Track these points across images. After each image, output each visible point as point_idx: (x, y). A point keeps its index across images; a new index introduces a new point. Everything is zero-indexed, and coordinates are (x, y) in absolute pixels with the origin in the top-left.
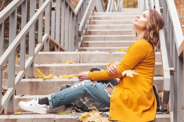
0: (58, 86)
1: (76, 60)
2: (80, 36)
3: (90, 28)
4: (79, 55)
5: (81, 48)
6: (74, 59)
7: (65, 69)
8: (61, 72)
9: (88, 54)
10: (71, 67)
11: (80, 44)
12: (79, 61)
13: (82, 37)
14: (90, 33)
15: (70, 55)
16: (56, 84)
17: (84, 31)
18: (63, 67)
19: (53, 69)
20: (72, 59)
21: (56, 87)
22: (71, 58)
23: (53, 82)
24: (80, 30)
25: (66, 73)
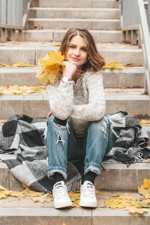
0: (9, 107)
1: (30, 59)
4: (35, 52)
6: (28, 57)
7: (17, 76)
8: (12, 80)
9: (45, 50)
12: (34, 59)
15: (22, 51)
16: (6, 104)
18: (15, 74)
20: (25, 56)
21: (7, 108)
22: (24, 56)
23: (3, 100)
25: (18, 81)
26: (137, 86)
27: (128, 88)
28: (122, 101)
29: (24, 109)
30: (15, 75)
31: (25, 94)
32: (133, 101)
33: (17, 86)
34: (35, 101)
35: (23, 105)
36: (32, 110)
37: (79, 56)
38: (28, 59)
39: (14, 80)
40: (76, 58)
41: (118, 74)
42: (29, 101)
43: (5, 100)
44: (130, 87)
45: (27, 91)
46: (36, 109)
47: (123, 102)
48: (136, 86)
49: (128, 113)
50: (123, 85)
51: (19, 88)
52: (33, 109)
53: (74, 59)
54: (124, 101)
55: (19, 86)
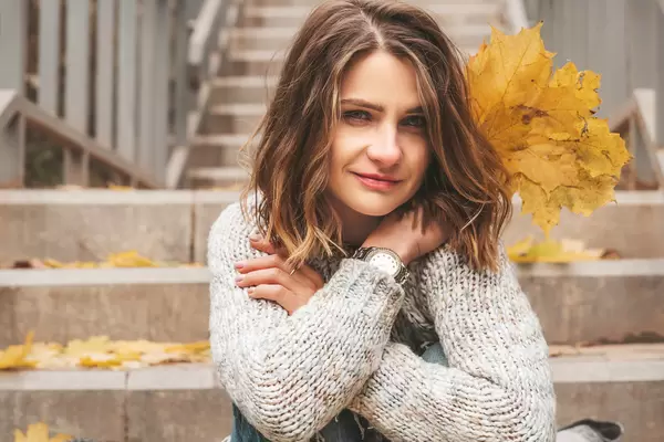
1: (170, 240)
2: (194, 85)
3: (244, 44)
4: (190, 212)
5: (201, 140)
6: (160, 234)
7: (104, 299)
8: (84, 318)
10: (142, 291)
11: (193, 120)
12: (187, 243)
13: (204, 92)
14: (241, 68)
15: (136, 209)
16: (45, 406)
17: (215, 61)
18: (94, 290)
19: (34, 301)
20: (149, 230)
22: (143, 228)
24: (195, 56)
25: (112, 321)
26: (643, 334)
27: (604, 342)
28: (582, 385)
29: (126, 429)
30: (97, 296)
31: (135, 365)
32: (635, 384)
33: (104, 338)
34: (176, 392)
35: (120, 411)
36: (165, 435)
37: (396, 166)
38: (162, 242)
39: (92, 316)
40: (381, 175)
41: (553, 282)
42: (149, 394)
43: (38, 392)
44: (610, 338)
45: (144, 358)
46: (182, 431)
47: (589, 389)
48: (637, 333)
49: (622, 429)
50: (578, 332)
51: (112, 345)
52: (169, 429)
53: (370, 182)
54: (593, 384)
55: (114, 338)
